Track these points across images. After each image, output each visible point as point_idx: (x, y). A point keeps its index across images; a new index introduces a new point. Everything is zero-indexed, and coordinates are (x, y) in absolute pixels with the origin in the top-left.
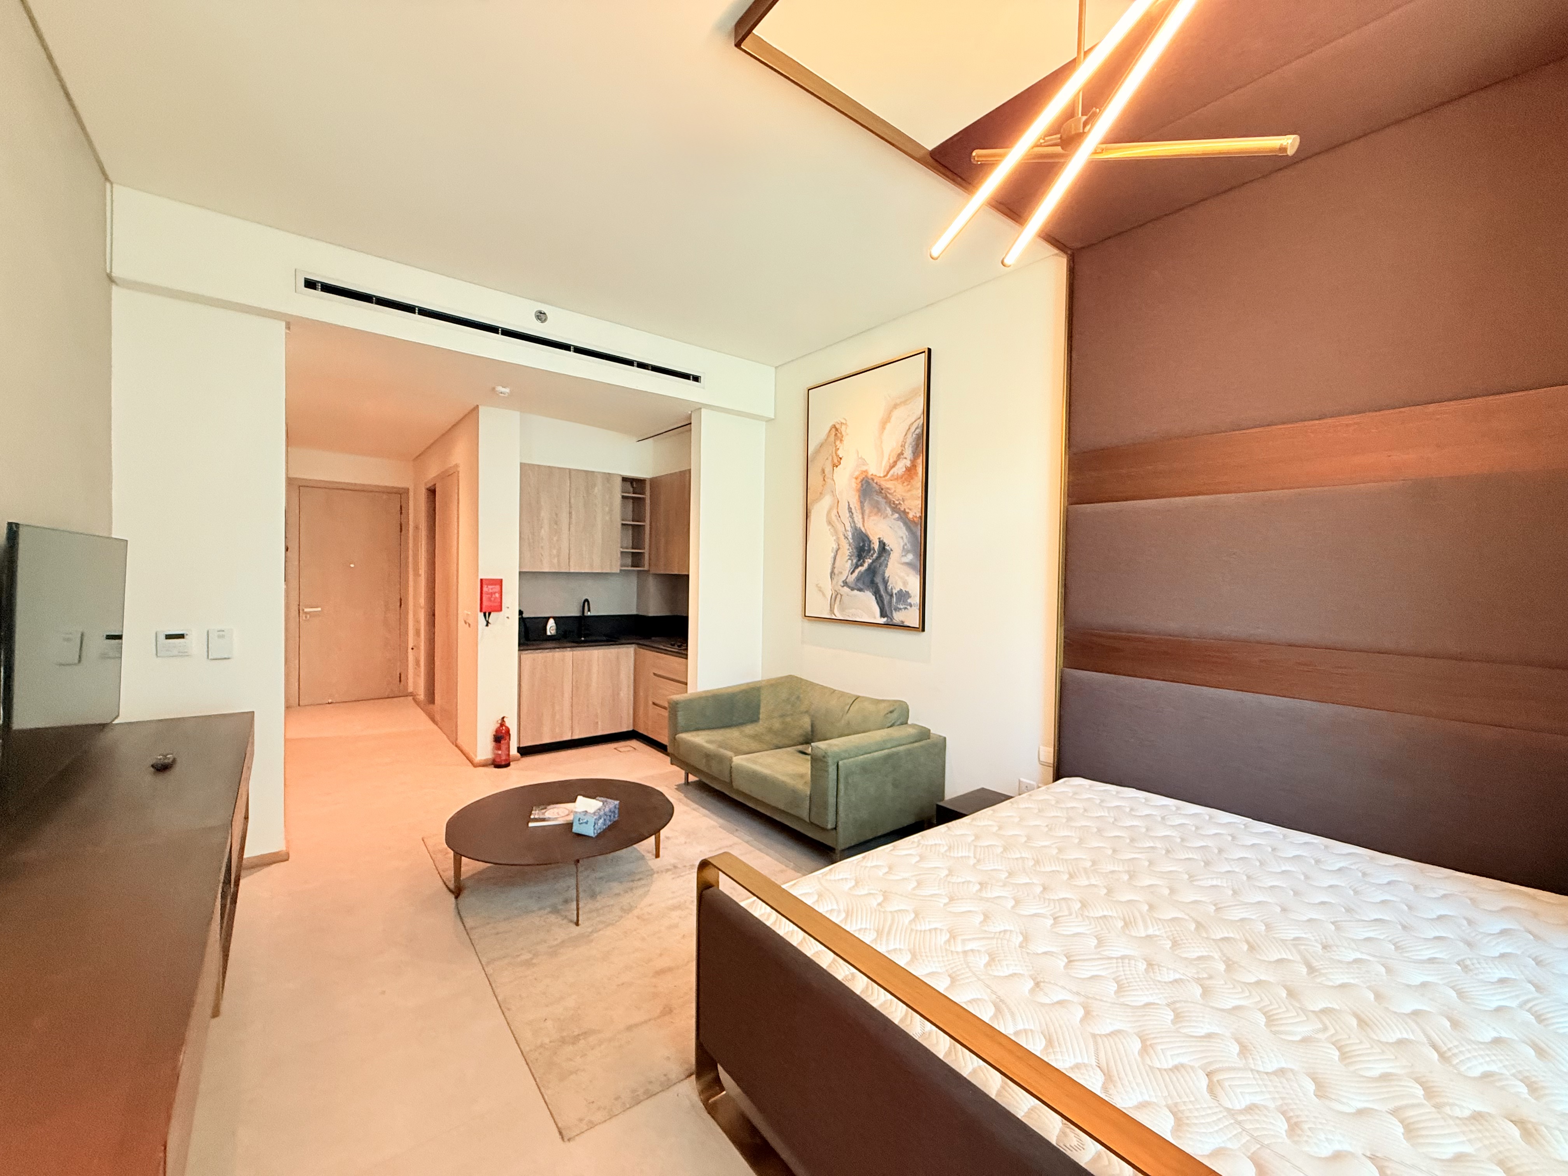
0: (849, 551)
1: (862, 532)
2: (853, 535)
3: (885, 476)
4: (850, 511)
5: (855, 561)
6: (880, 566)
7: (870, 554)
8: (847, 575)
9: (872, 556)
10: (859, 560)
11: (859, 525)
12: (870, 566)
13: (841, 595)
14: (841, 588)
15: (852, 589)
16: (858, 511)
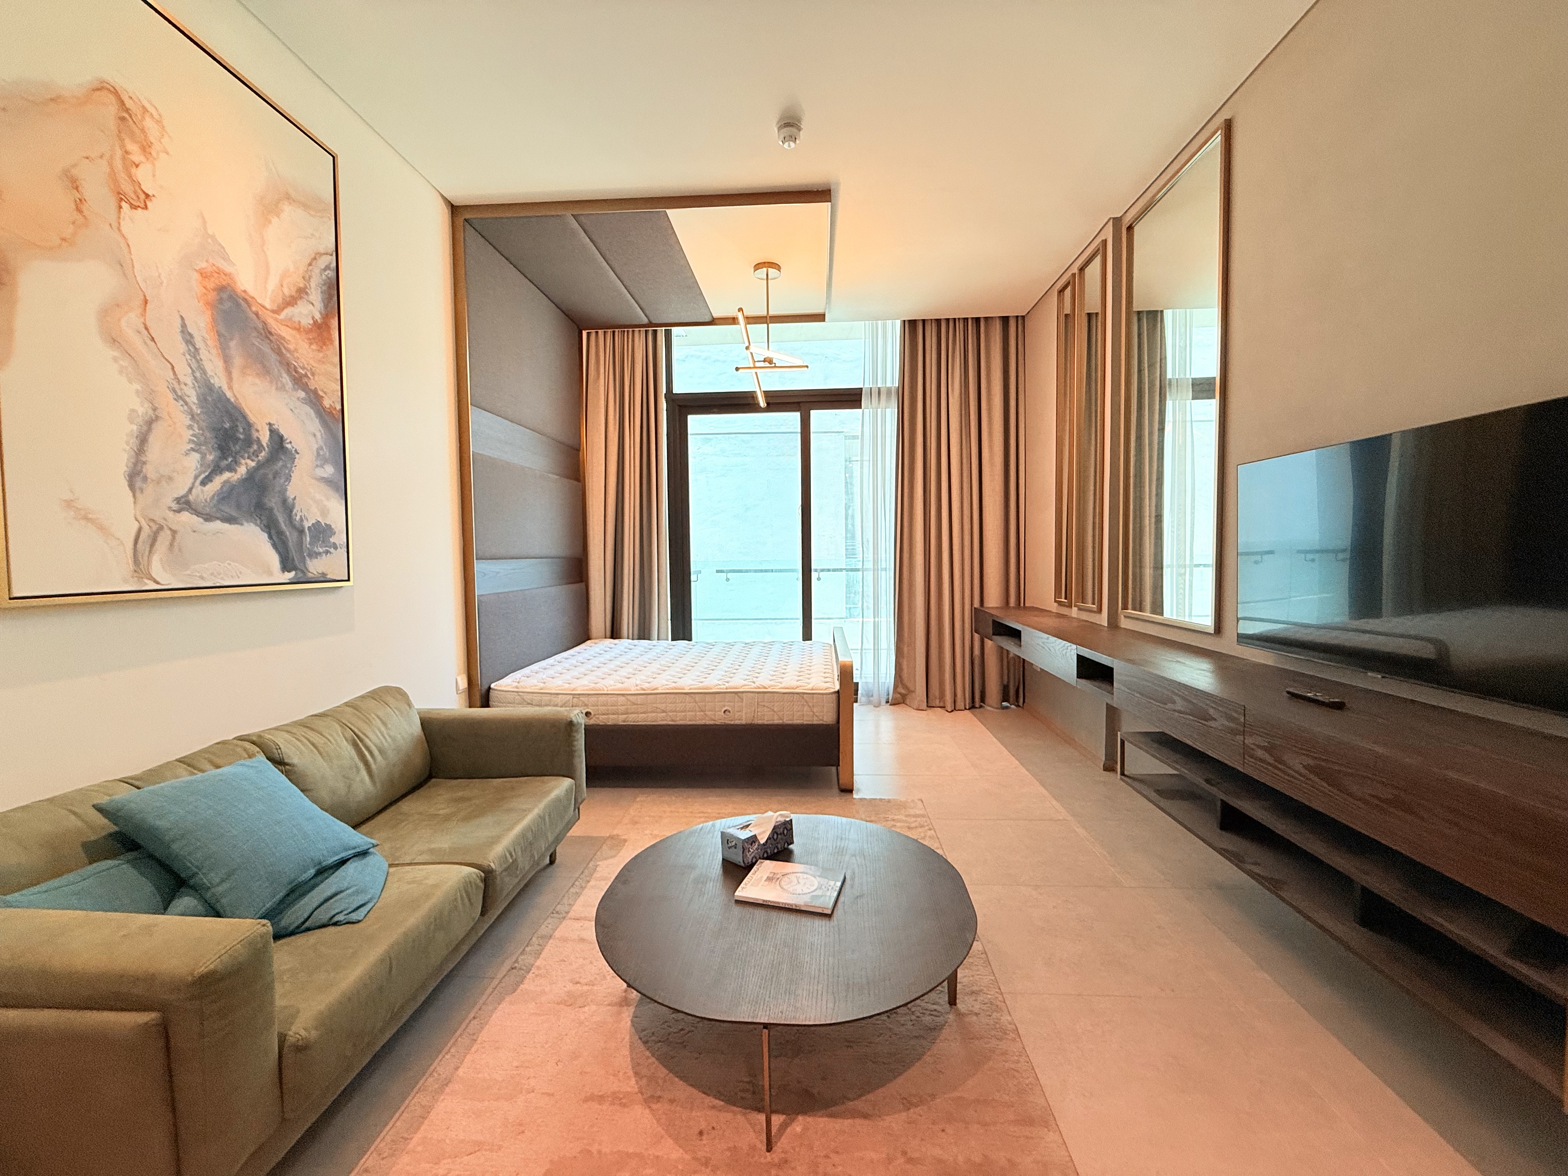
0: (191, 432)
1: (228, 400)
2: (203, 400)
3: (273, 312)
4: (188, 339)
5: (210, 457)
6: (274, 478)
7: (252, 450)
8: (189, 485)
9: (256, 454)
10: (224, 457)
11: (219, 380)
12: (251, 475)
13: (174, 532)
14: (171, 514)
15: (208, 518)
16: (214, 351)
